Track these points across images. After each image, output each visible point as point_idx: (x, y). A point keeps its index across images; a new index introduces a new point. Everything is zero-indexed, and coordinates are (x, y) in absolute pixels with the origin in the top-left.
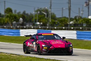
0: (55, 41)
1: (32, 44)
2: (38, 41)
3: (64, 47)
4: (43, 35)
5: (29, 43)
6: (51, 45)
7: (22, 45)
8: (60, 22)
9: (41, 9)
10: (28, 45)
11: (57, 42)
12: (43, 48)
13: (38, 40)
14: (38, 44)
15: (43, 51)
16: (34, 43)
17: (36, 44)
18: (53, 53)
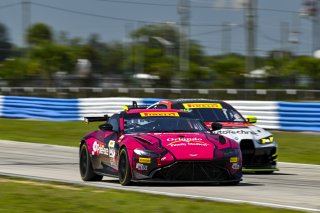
0: (182, 137)
1: (106, 147)
2: (122, 137)
3: (210, 156)
4: (142, 114)
5: (95, 143)
6: (166, 151)
7: (77, 149)
8: (219, 72)
9: (150, 26)
10: (95, 150)
11: (188, 140)
12: (137, 161)
13: (124, 133)
14: (123, 146)
15: (137, 170)
16: (112, 144)
17: (117, 146)
18: (172, 179)
